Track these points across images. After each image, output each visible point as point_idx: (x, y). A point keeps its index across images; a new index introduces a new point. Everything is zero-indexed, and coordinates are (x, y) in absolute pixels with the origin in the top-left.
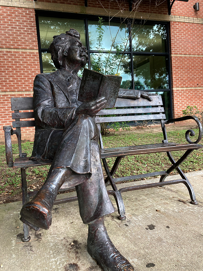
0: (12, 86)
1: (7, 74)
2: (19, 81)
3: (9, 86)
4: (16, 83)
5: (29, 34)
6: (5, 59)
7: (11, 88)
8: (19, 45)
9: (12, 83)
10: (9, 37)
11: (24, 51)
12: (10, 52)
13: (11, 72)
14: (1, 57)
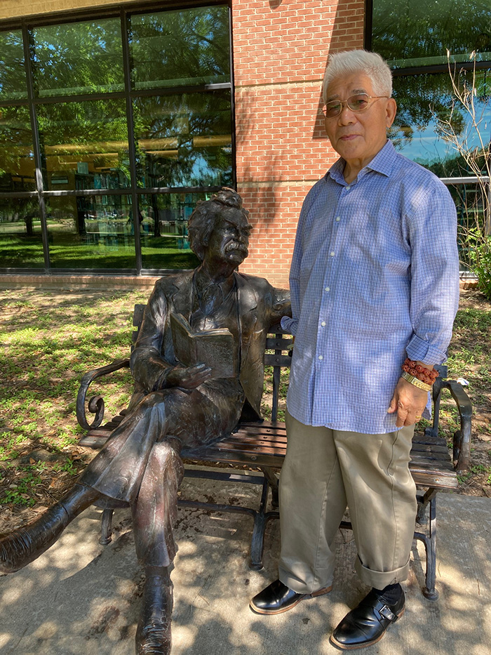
0: (297, 167)
1: (289, 141)
2: (313, 156)
3: (291, 168)
4: (304, 162)
5: (345, 38)
6: (288, 108)
7: (294, 173)
9: (296, 160)
10: (299, 56)
12: (298, 89)
13: (297, 135)
14: (280, 103)
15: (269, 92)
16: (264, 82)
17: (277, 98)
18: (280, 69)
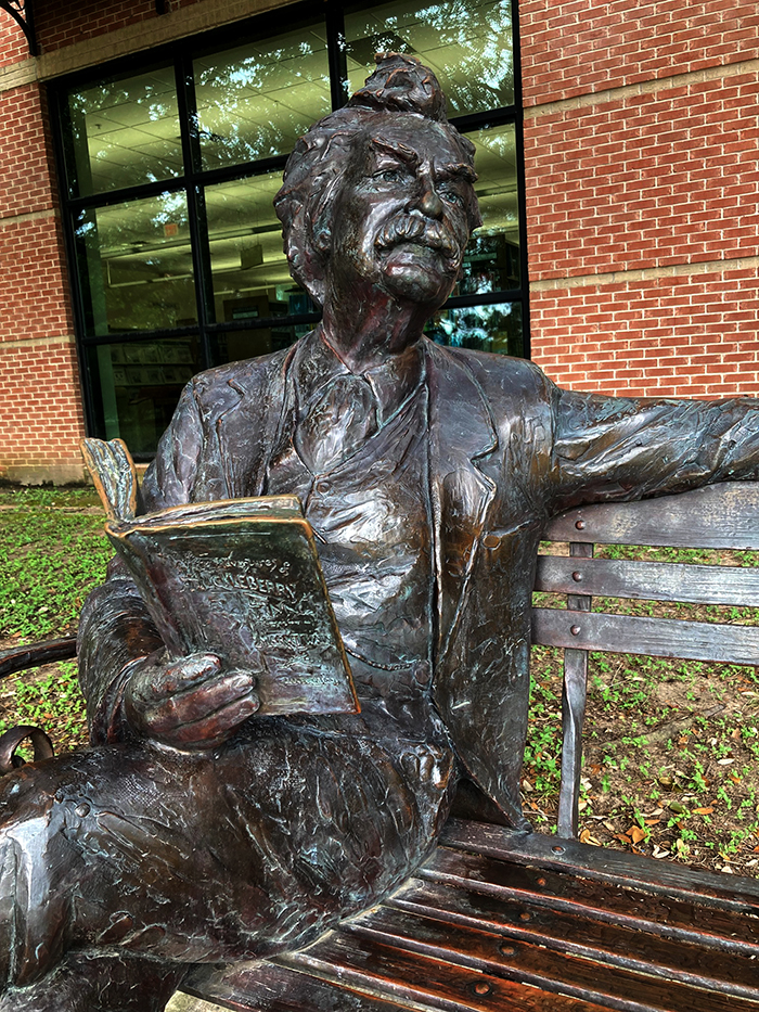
0: (642, 245)
1: (626, 197)
2: (673, 220)
3: (631, 247)
4: (658, 233)
6: (623, 136)
7: (637, 255)
8: (687, 57)
9: (642, 232)
10: (646, 34)
11: (704, 78)
12: (643, 97)
13: (642, 184)
14: (608, 128)
15: (587, 111)
16: (577, 93)
17: (602, 119)
18: (608, 64)
